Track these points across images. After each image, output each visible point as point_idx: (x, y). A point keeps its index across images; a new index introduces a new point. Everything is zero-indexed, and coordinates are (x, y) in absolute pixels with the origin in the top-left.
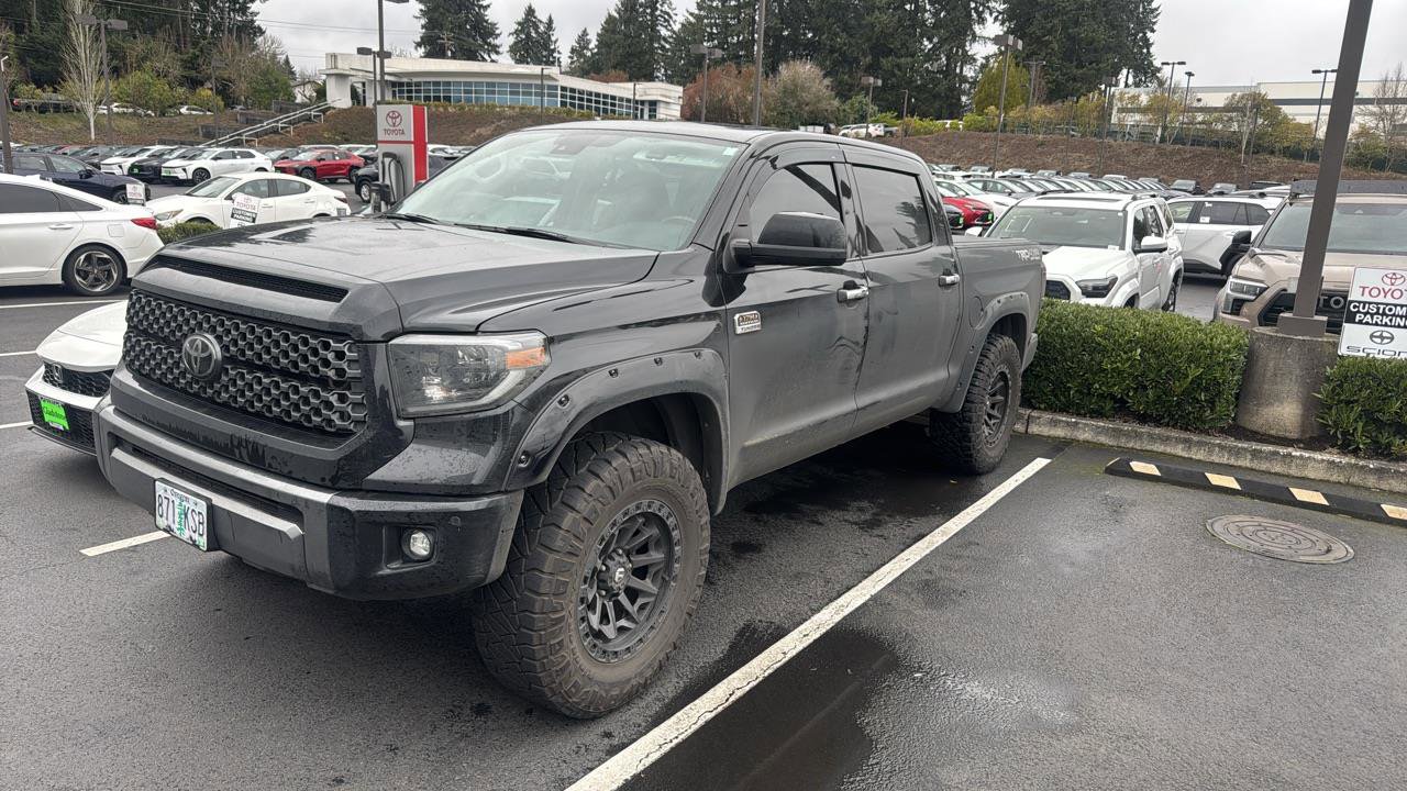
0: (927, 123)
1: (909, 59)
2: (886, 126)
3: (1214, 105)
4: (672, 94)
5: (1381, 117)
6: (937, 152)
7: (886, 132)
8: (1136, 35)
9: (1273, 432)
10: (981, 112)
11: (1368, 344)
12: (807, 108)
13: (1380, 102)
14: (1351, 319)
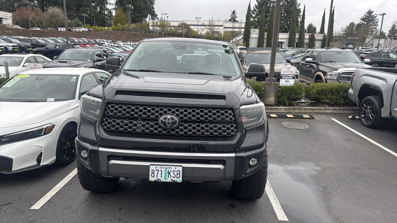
0: (100, 28)
1: (89, 8)
2: (88, 28)
3: (175, 25)
4: (8, 16)
5: (210, 29)
6: (106, 37)
7: (89, 30)
8: (150, 5)
9: (270, 104)
10: (116, 25)
11: (285, 83)
12: (60, 22)
13: (209, 26)
14: (281, 78)
